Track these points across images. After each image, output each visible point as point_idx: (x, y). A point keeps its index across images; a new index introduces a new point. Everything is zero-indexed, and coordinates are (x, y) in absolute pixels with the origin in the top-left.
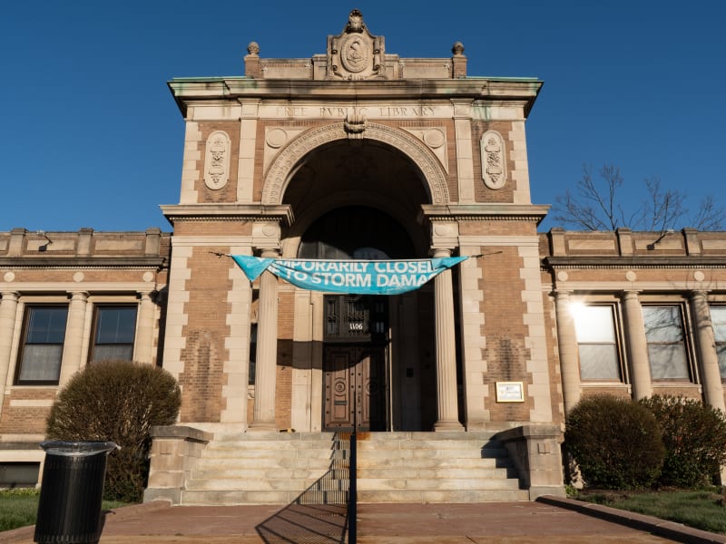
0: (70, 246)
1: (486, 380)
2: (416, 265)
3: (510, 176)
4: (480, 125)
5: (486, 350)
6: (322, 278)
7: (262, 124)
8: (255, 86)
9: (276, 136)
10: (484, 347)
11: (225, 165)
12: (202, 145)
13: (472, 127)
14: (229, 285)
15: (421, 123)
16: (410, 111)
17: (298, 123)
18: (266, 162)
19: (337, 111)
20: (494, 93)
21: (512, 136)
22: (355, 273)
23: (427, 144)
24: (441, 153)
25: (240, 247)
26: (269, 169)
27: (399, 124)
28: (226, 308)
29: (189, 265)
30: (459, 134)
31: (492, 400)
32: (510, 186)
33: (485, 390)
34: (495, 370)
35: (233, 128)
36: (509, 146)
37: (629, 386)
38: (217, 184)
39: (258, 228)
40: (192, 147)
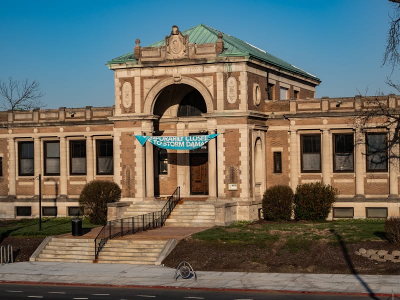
0: (83, 115)
1: (225, 182)
2: (201, 137)
3: (238, 97)
4: (227, 74)
5: (225, 171)
6: (167, 143)
7: (143, 78)
8: (137, 64)
9: (148, 84)
10: (225, 169)
11: (130, 97)
12: (121, 88)
13: (224, 75)
14: (135, 147)
15: (203, 75)
16: (198, 70)
17: (156, 77)
18: (145, 95)
19: (170, 71)
20: (231, 61)
21: (240, 78)
22: (178, 141)
23: (205, 84)
24: (211, 88)
25: (137, 132)
26: (146, 98)
27: (193, 76)
28: (134, 156)
29: (121, 139)
30: (218, 79)
31: (225, 190)
32: (238, 102)
33: (224, 186)
34: (228, 179)
35: (131, 80)
36: (238, 83)
38: (127, 106)
39: (144, 124)
40: (117, 89)
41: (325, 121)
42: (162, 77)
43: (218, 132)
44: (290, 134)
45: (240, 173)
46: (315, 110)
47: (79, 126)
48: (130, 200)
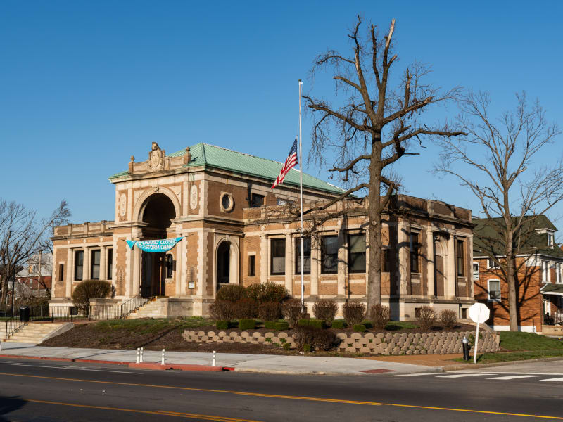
1: (186, 281)
2: (171, 241)
3: (198, 203)
4: (191, 183)
5: (187, 270)
6: (148, 247)
7: (134, 190)
8: (130, 177)
9: (137, 194)
11: (125, 206)
12: (120, 199)
13: (189, 184)
14: (126, 251)
15: (174, 185)
16: (171, 180)
17: (142, 189)
18: (134, 204)
19: (152, 183)
20: (193, 171)
21: (200, 186)
22: (155, 245)
23: (175, 193)
24: (179, 197)
25: (128, 237)
26: (135, 207)
27: (167, 186)
28: (125, 258)
29: (117, 244)
30: (184, 188)
31: (187, 288)
32: (198, 207)
33: (185, 285)
34: (189, 278)
35: (125, 192)
36: (199, 189)
38: (123, 214)
39: (133, 230)
40: (117, 200)
41: (287, 226)
42: (146, 188)
43: (183, 236)
44: (260, 239)
45: (197, 272)
48: (121, 297)
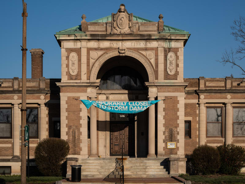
0: (10, 84)
1: (164, 141)
2: (143, 103)
3: (177, 69)
4: (167, 50)
5: (165, 132)
6: (111, 107)
7: (89, 50)
8: (86, 36)
9: (94, 55)
10: (164, 131)
11: (76, 66)
12: (68, 58)
13: (164, 50)
14: (81, 110)
15: (146, 49)
16: (142, 44)
17: (102, 49)
18: (91, 65)
19: (115, 45)
20: (173, 38)
21: (178, 54)
22: (122, 106)
23: (148, 57)
24: (153, 61)
25: (83, 97)
26: (92, 67)
27: (137, 50)
28: (80, 118)
29: (67, 103)
30: (159, 53)
31: (165, 148)
32: (177, 73)
33: (164, 145)
34: (167, 138)
35: (78, 51)
36: (177, 58)
37: (224, 139)
38: (74, 73)
39: (89, 90)
40: (64, 58)
41: (229, 96)
42: (107, 49)
43: (159, 98)
44: (199, 106)
45: (178, 134)
46: (220, 87)
47: (8, 95)
48: (75, 156)
